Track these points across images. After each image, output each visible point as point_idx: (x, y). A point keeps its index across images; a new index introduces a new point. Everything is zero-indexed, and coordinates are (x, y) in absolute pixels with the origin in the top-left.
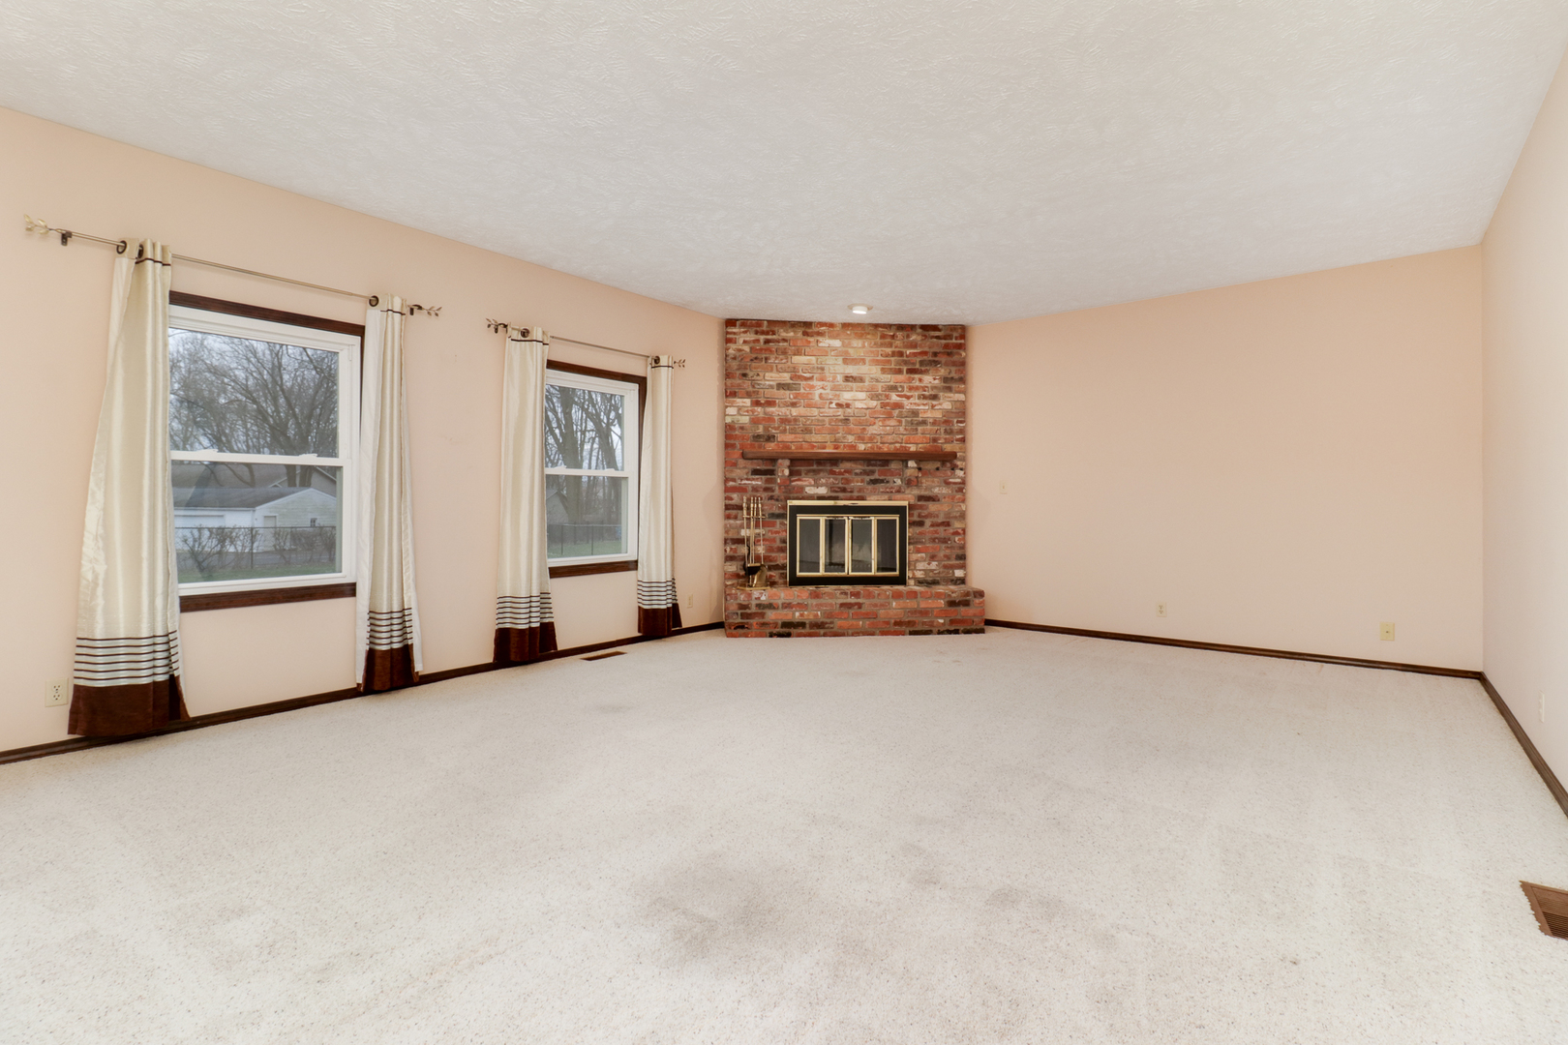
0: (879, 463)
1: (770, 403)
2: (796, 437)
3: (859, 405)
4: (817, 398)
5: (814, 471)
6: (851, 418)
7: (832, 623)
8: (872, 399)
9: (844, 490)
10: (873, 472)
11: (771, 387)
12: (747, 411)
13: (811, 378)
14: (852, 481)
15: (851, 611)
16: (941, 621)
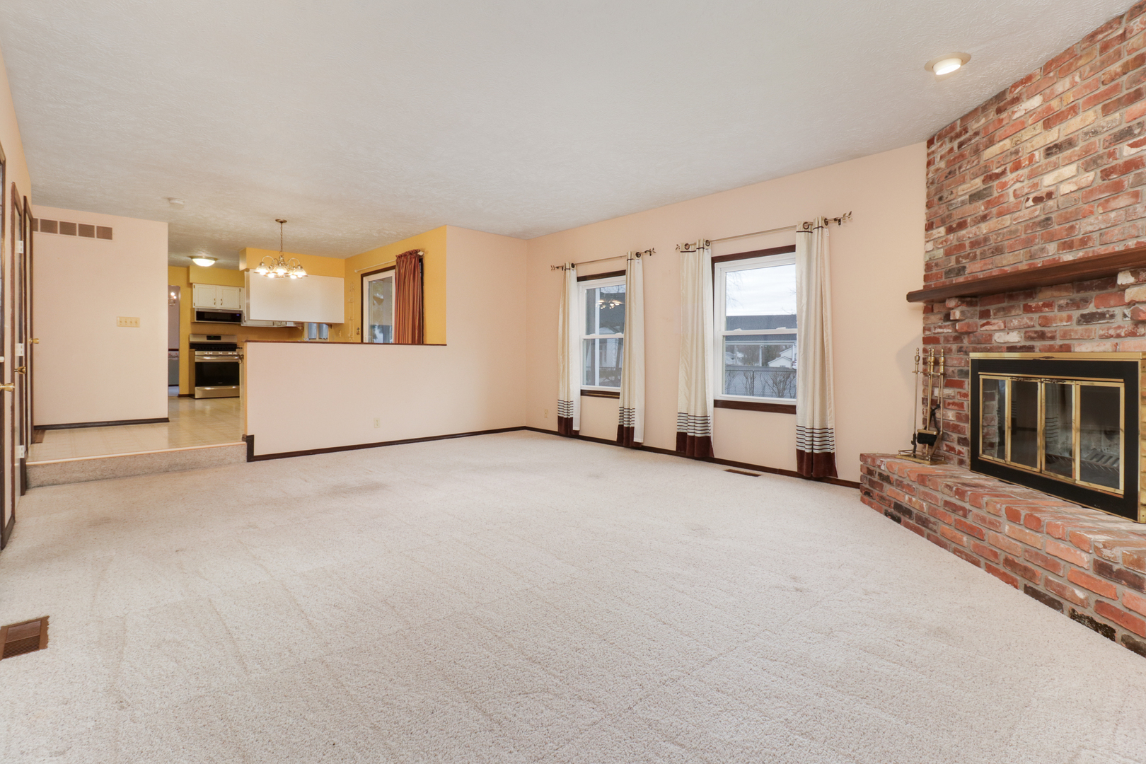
0: (1096, 282)
1: (962, 225)
2: (985, 264)
3: (1066, 188)
4: (1012, 199)
5: (1003, 309)
6: (1053, 216)
7: (934, 523)
8: (1086, 170)
9: (1042, 336)
10: (1086, 301)
11: (963, 203)
12: (942, 243)
13: (1004, 173)
14: (1054, 319)
15: (954, 517)
16: (1080, 594)
